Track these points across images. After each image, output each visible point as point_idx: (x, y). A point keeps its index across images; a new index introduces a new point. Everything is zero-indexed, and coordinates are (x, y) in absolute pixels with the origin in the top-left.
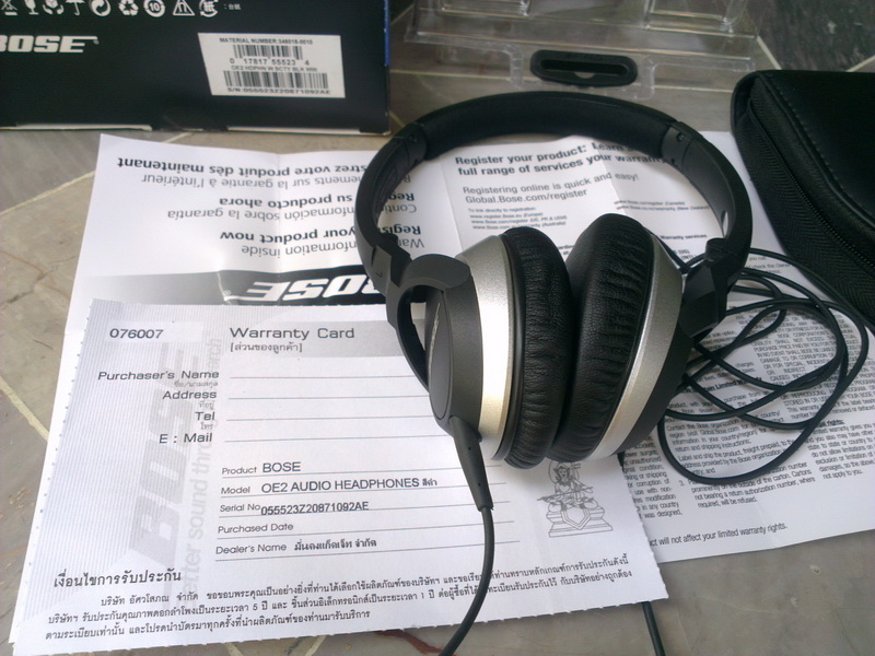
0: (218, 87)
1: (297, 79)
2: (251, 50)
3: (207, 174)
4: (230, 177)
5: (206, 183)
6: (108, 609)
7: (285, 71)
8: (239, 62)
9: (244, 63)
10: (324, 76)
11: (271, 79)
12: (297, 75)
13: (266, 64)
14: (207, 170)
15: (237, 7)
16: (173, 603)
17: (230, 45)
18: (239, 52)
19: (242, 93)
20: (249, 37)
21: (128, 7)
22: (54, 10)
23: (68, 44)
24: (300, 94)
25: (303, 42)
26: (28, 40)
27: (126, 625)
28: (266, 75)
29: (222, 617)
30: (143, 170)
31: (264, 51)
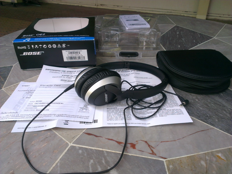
0: (65, 60)
1: (79, 58)
2: (71, 53)
3: (61, 72)
4: (65, 72)
5: (60, 73)
6: (6, 116)
7: (77, 56)
8: (69, 55)
9: (70, 55)
10: (84, 57)
11: (75, 58)
12: (79, 57)
13: (74, 55)
14: (61, 71)
15: (69, 45)
16: (15, 116)
17: (67, 52)
18: (69, 53)
19: (70, 61)
20: (71, 50)
21: (50, 46)
22: (37, 47)
23: (38, 53)
24: (80, 60)
25: (80, 51)
26: (31, 53)
27: (8, 118)
28: (74, 57)
29: (21, 117)
30: (50, 71)
31: (73, 53)
